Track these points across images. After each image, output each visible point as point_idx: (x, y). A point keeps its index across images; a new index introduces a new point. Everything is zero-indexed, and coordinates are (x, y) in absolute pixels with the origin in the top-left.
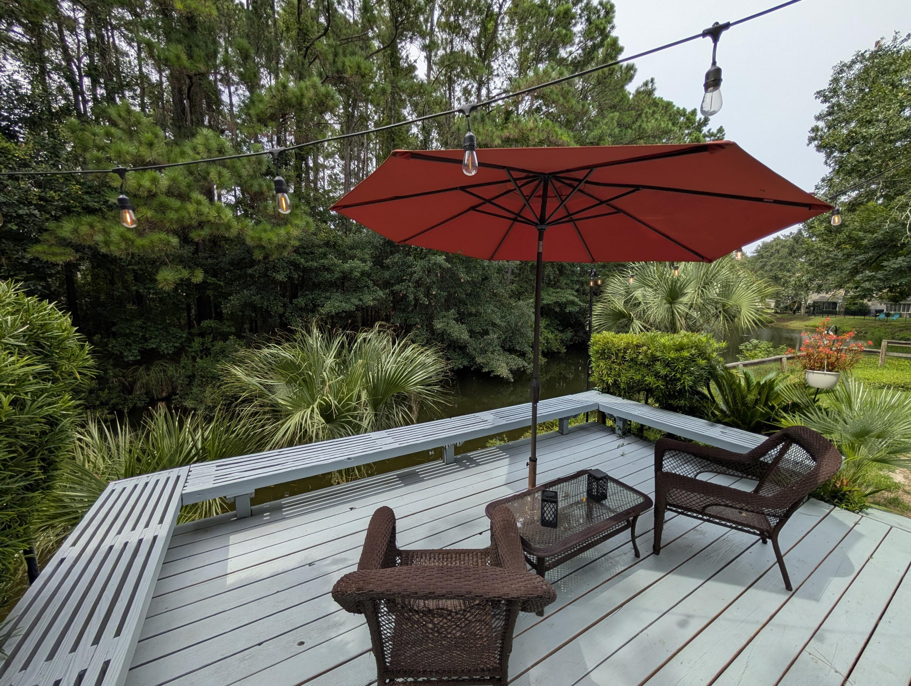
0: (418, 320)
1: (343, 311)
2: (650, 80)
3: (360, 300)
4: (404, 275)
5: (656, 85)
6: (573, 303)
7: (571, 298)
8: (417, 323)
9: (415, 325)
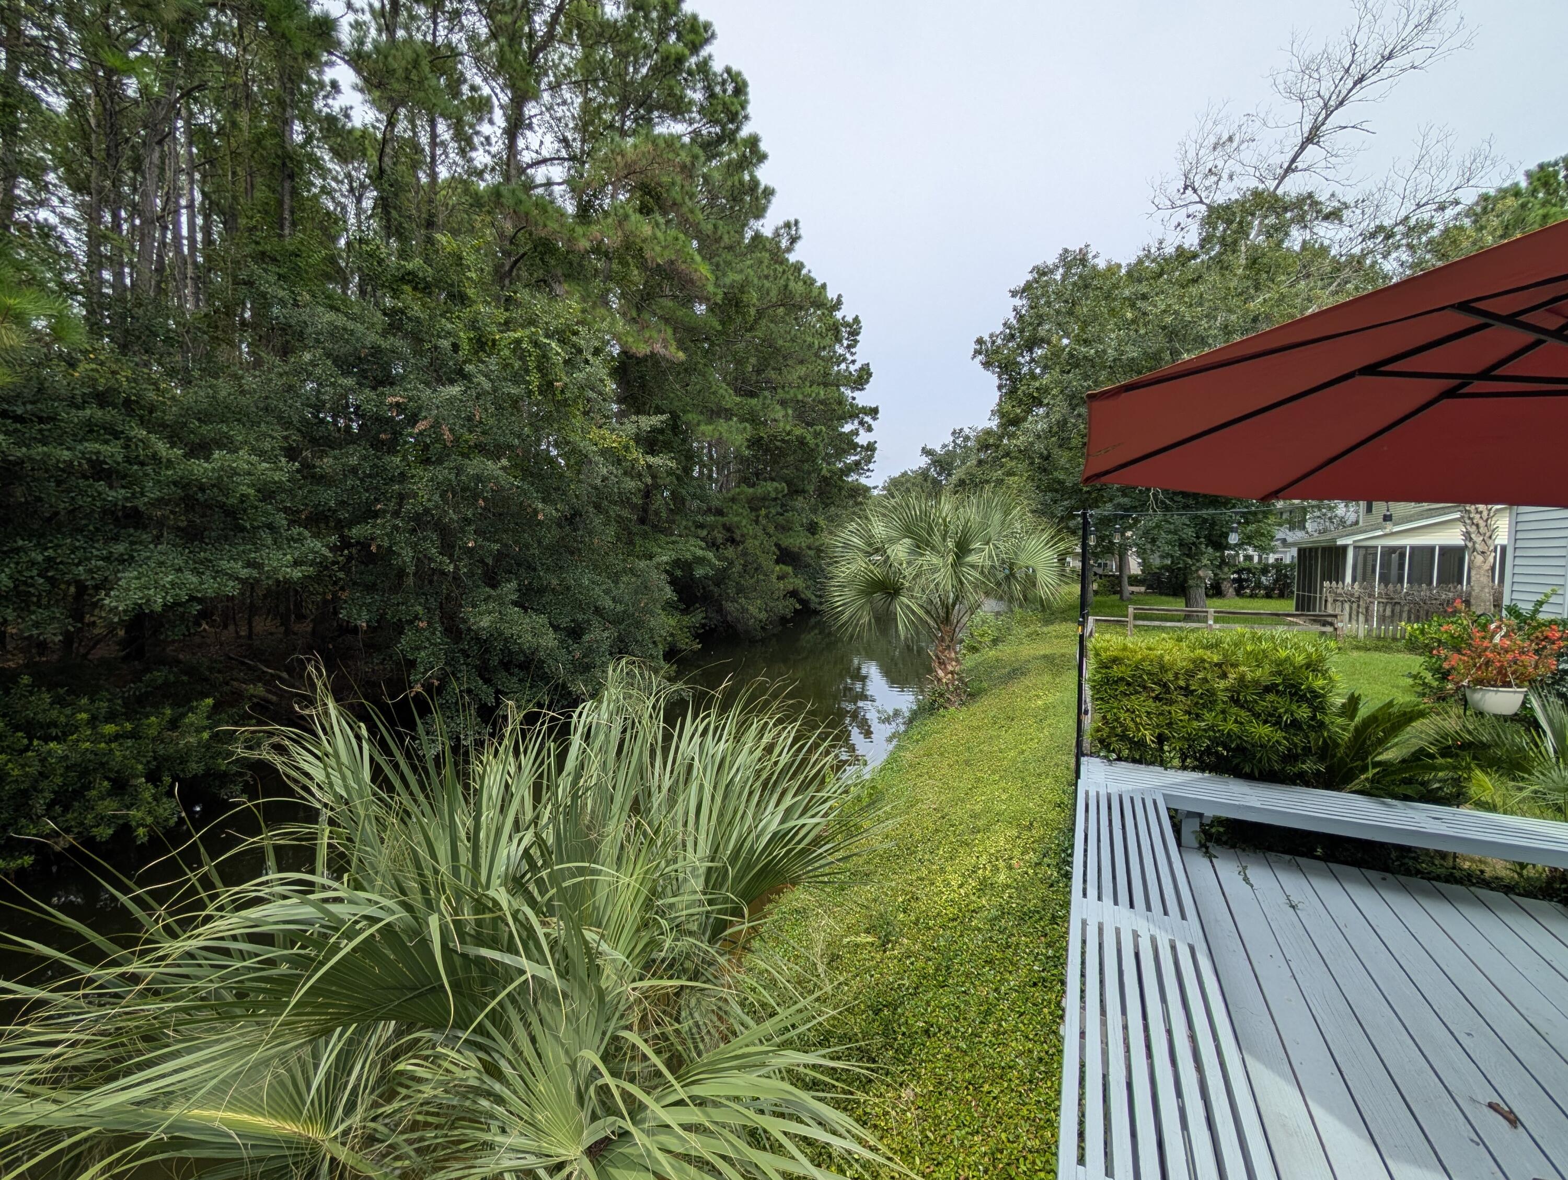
0: (419, 609)
1: (192, 599)
2: (793, 222)
3: (249, 564)
4: (377, 500)
5: (802, 232)
6: (701, 561)
7: (700, 553)
8: (416, 617)
9: (411, 622)
